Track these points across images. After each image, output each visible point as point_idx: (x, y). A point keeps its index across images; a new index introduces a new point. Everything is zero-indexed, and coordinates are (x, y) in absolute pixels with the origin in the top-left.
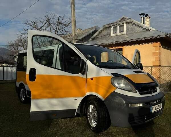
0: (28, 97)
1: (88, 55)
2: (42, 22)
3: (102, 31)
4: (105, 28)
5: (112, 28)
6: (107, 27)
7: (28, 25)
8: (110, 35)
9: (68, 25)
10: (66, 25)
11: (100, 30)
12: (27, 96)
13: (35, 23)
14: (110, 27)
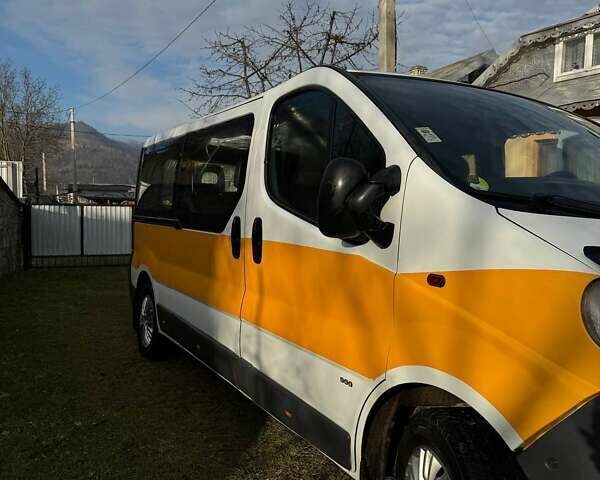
0: (163, 333)
1: (419, 130)
2: (270, 41)
3: (511, 61)
4: (528, 47)
5: (559, 47)
6: (536, 44)
7: (219, 55)
8: (549, 76)
9: (369, 43)
10: (359, 47)
11: (502, 60)
12: (160, 331)
13: (244, 46)
14: (552, 41)
